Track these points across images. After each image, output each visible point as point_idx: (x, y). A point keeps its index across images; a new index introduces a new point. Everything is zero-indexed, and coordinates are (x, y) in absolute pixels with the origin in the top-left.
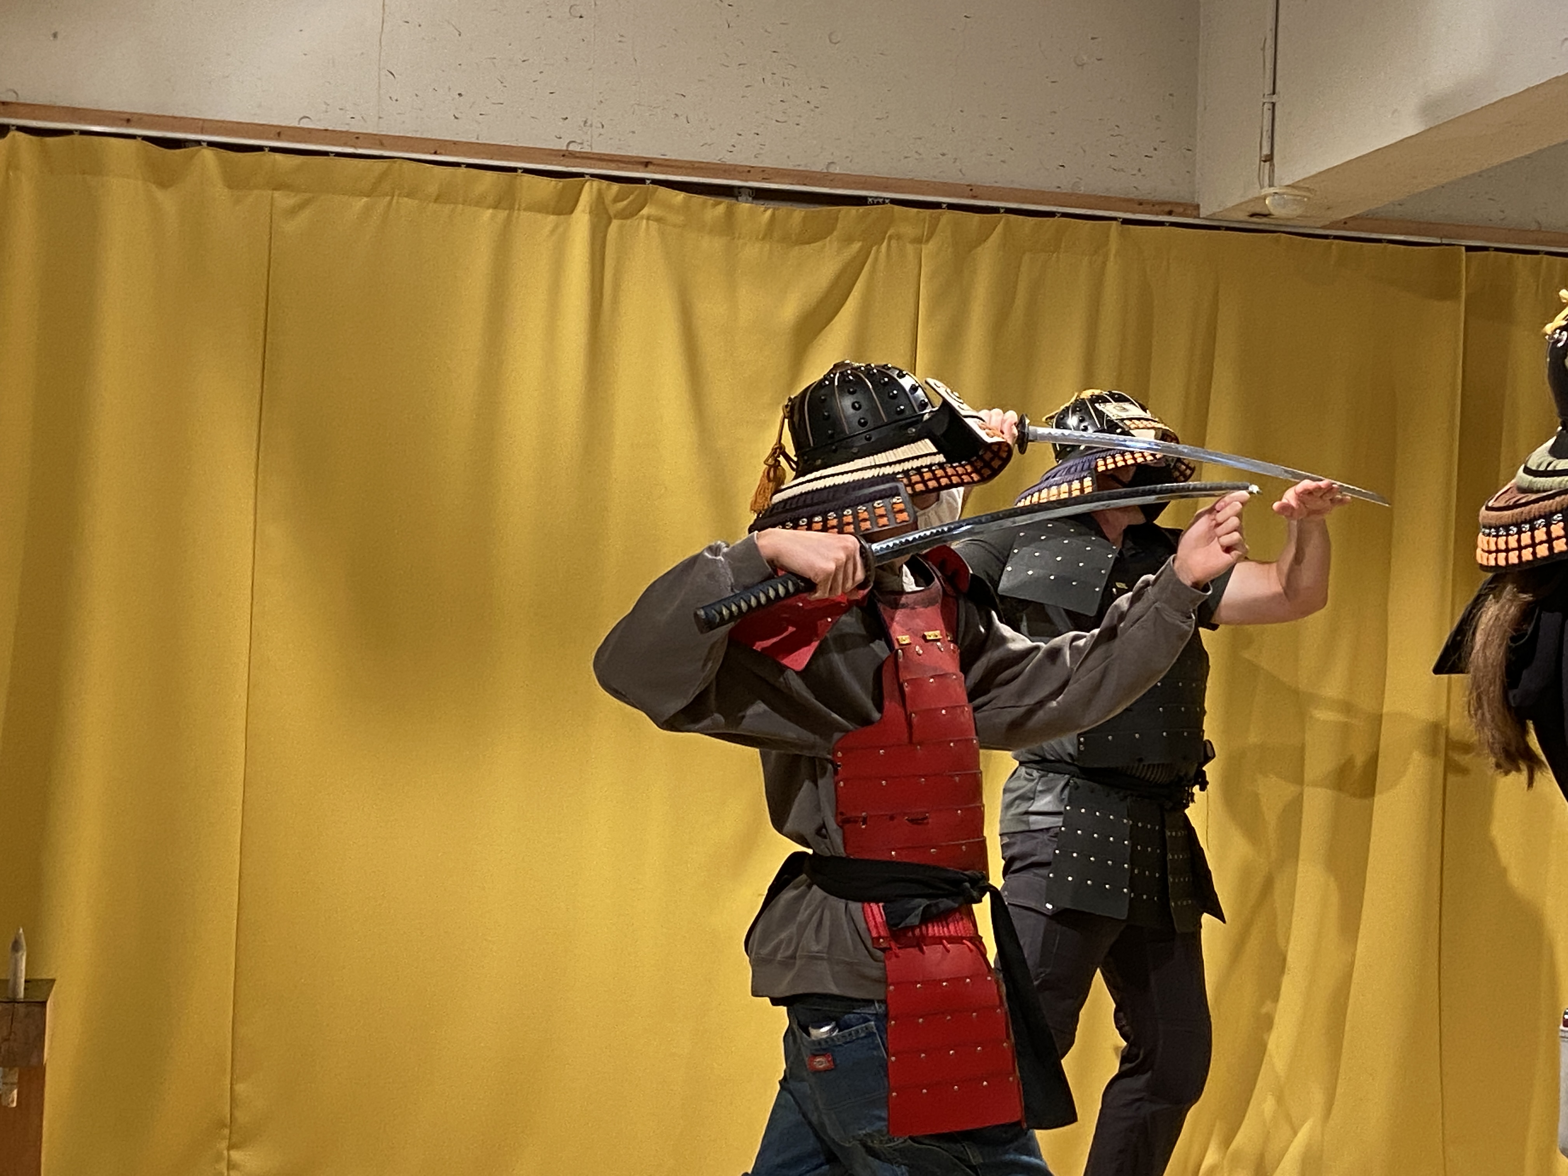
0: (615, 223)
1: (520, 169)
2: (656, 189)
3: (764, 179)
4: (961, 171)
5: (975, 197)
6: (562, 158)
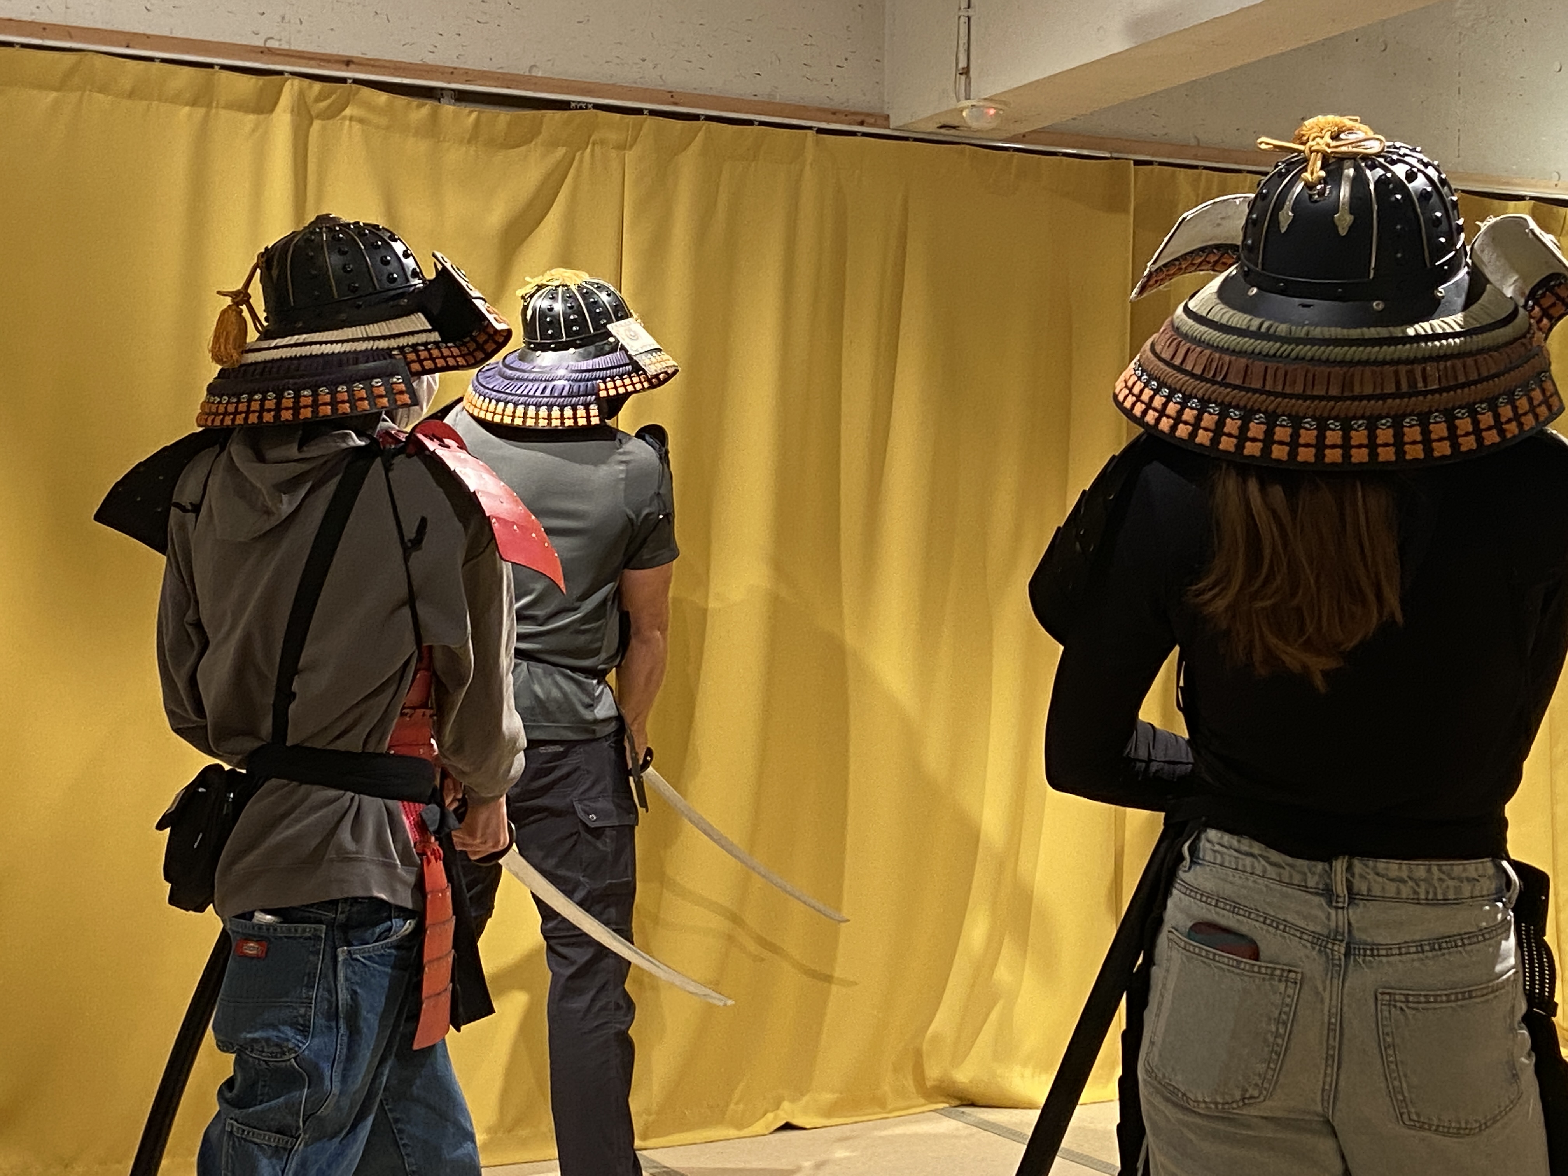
0: (317, 124)
1: (217, 65)
2: (358, 90)
3: (468, 82)
4: (661, 77)
5: (676, 104)
6: (260, 55)
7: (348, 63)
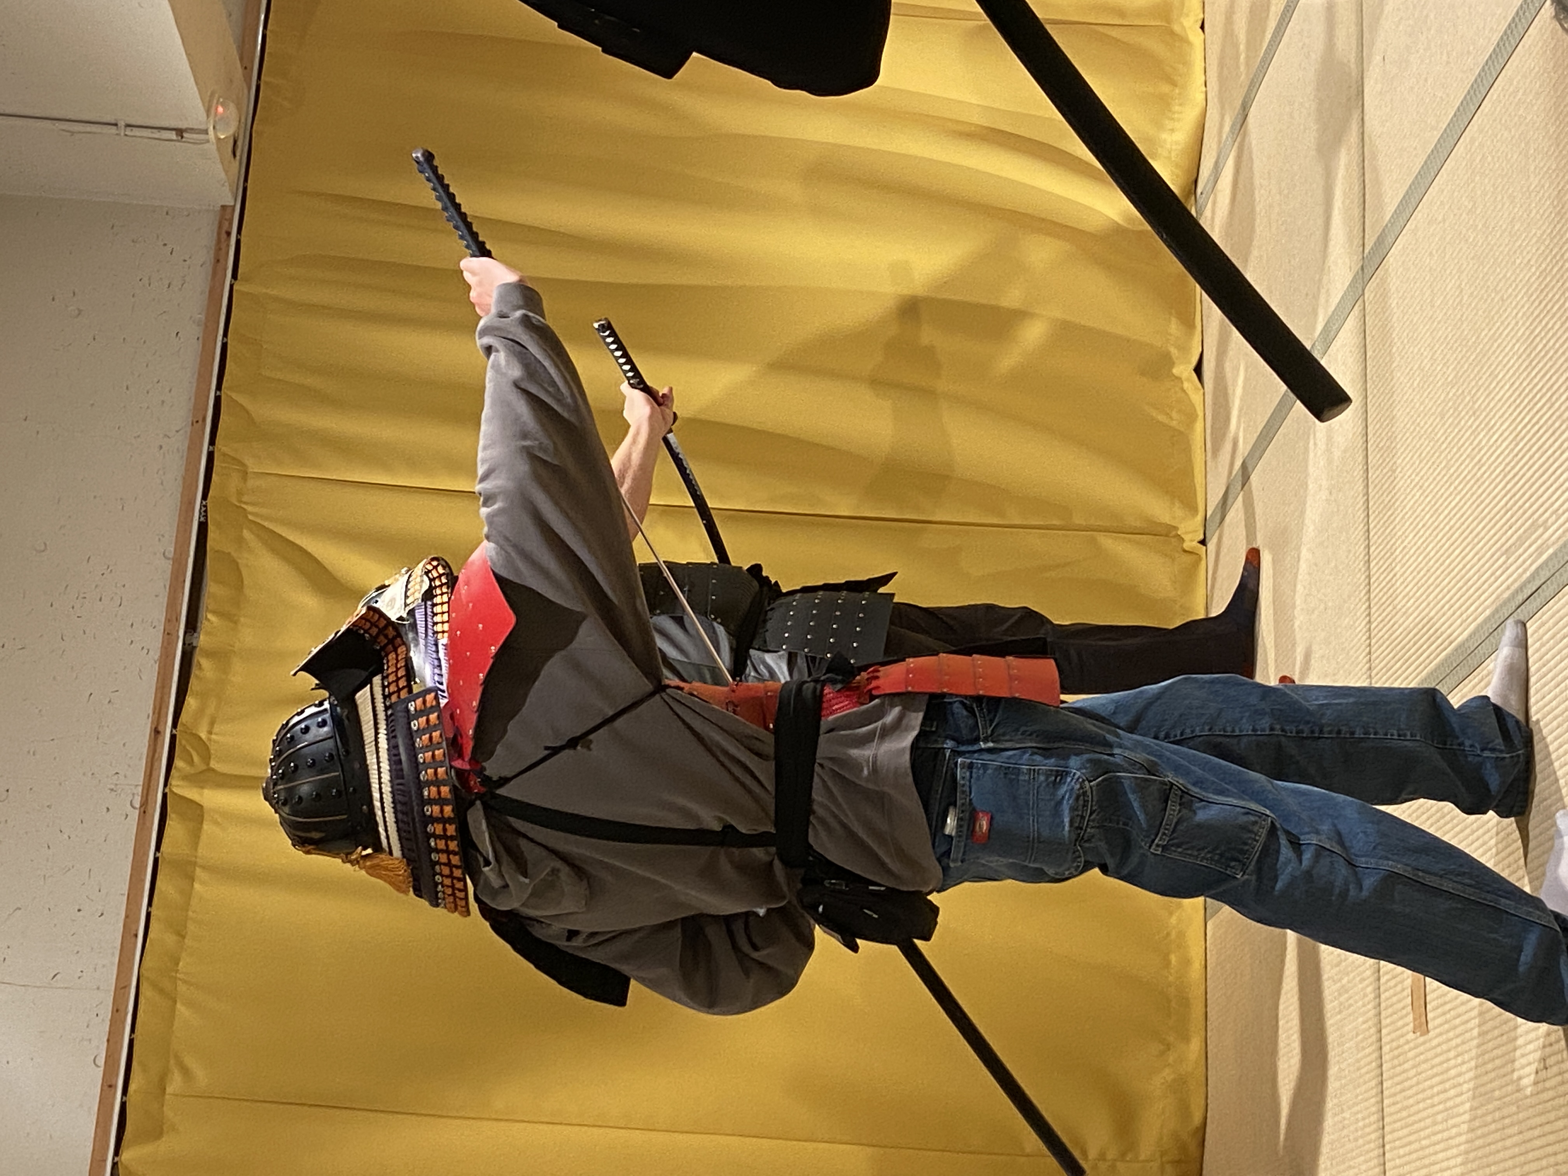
0: (213, 764)
1: (155, 854)
2: (182, 724)
3: (178, 620)
4: (177, 432)
5: (204, 419)
6: (147, 814)
7: (157, 732)
